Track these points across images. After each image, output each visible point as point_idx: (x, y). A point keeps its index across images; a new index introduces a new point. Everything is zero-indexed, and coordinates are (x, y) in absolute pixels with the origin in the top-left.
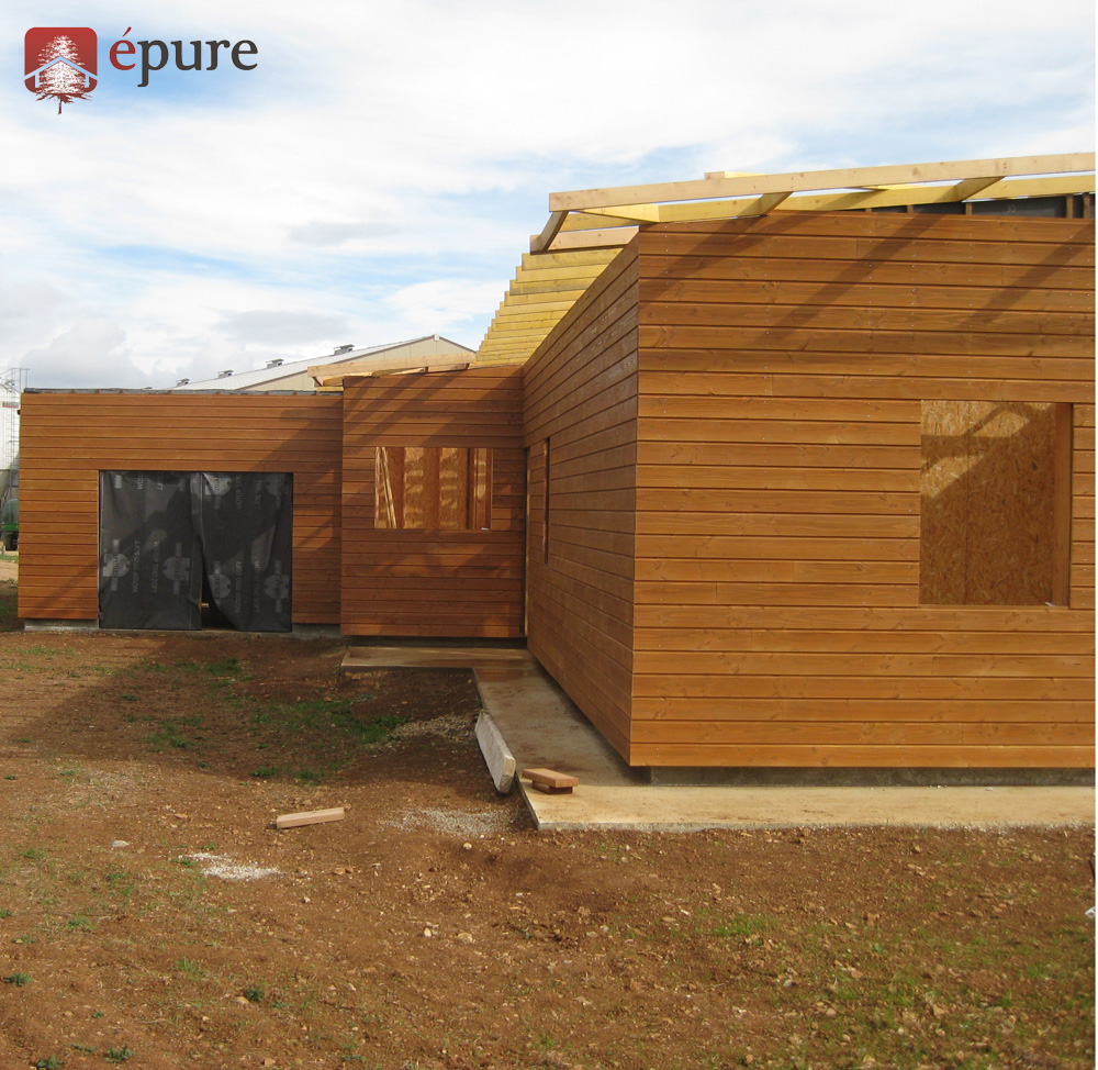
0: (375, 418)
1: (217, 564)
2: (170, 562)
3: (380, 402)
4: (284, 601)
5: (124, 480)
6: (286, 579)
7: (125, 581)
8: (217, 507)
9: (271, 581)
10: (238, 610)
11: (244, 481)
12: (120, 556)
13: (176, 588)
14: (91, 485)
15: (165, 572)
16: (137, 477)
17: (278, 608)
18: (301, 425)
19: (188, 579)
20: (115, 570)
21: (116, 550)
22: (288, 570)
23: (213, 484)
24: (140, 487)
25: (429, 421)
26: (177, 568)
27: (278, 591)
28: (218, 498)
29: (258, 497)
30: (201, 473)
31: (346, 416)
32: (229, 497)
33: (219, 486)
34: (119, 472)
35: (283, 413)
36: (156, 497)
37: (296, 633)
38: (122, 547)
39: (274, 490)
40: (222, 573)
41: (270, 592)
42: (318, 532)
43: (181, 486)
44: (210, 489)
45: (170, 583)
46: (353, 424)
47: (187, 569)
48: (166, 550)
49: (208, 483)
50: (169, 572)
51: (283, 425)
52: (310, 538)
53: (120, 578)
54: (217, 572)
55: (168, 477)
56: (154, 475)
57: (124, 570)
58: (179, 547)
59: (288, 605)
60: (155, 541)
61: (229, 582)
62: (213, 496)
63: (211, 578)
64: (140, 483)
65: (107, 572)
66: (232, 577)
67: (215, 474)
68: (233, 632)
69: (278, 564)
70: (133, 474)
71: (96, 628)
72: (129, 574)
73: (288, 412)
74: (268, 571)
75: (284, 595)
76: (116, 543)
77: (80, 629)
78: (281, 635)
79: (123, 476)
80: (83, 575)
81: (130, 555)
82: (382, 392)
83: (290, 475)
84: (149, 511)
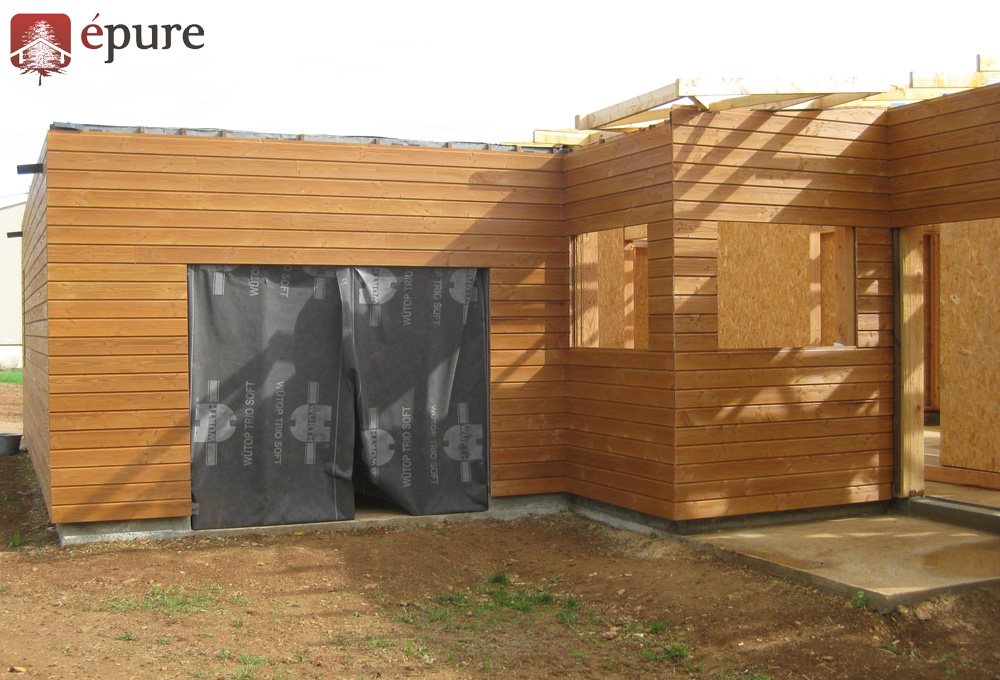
0: (717, 176)
1: (373, 413)
2: (300, 413)
3: (722, 150)
4: (474, 465)
5: (228, 280)
6: (478, 431)
7: (229, 449)
8: (374, 323)
9: (453, 434)
10: (407, 483)
11: (416, 281)
12: (221, 408)
13: (310, 454)
14: (174, 290)
15: (292, 429)
16: (249, 275)
17: (466, 475)
18: (500, 196)
19: (328, 439)
20: (213, 430)
21: (214, 398)
22: (480, 415)
23: (370, 286)
24: (254, 293)
25: (780, 183)
26: (310, 424)
27: (463, 449)
28: (378, 308)
29: (437, 306)
30: (352, 267)
31: (677, 170)
32: (393, 305)
33: (379, 290)
34: (220, 267)
35: (473, 177)
36: (280, 308)
37: (495, 511)
38: (223, 393)
39: (460, 293)
40: (381, 426)
41: (452, 452)
42: (525, 358)
43: (318, 290)
44: (367, 294)
45: (302, 445)
46: (688, 184)
47: (327, 424)
48: (295, 394)
49: (364, 285)
50: (299, 431)
51: (475, 195)
52: (515, 366)
53: (220, 444)
54: (373, 425)
55: (296, 275)
56: (275, 271)
57: (227, 430)
58: (313, 388)
59: (480, 471)
60: (277, 379)
61: (391, 440)
62: (370, 305)
63: (367, 435)
64: (253, 285)
65: (200, 434)
66: (396, 433)
67: (374, 270)
68: (405, 518)
69: (463, 409)
70: (244, 270)
71: (186, 531)
72: (237, 437)
73: (480, 175)
74: (450, 420)
75: (476, 453)
76: (213, 385)
77: (159, 533)
78: (475, 516)
79: (227, 274)
80: (164, 444)
81: (236, 406)
82: (723, 135)
83: (482, 272)
84: (269, 331)
